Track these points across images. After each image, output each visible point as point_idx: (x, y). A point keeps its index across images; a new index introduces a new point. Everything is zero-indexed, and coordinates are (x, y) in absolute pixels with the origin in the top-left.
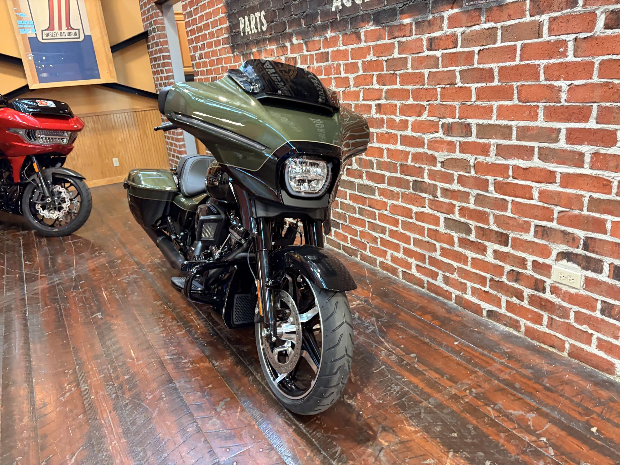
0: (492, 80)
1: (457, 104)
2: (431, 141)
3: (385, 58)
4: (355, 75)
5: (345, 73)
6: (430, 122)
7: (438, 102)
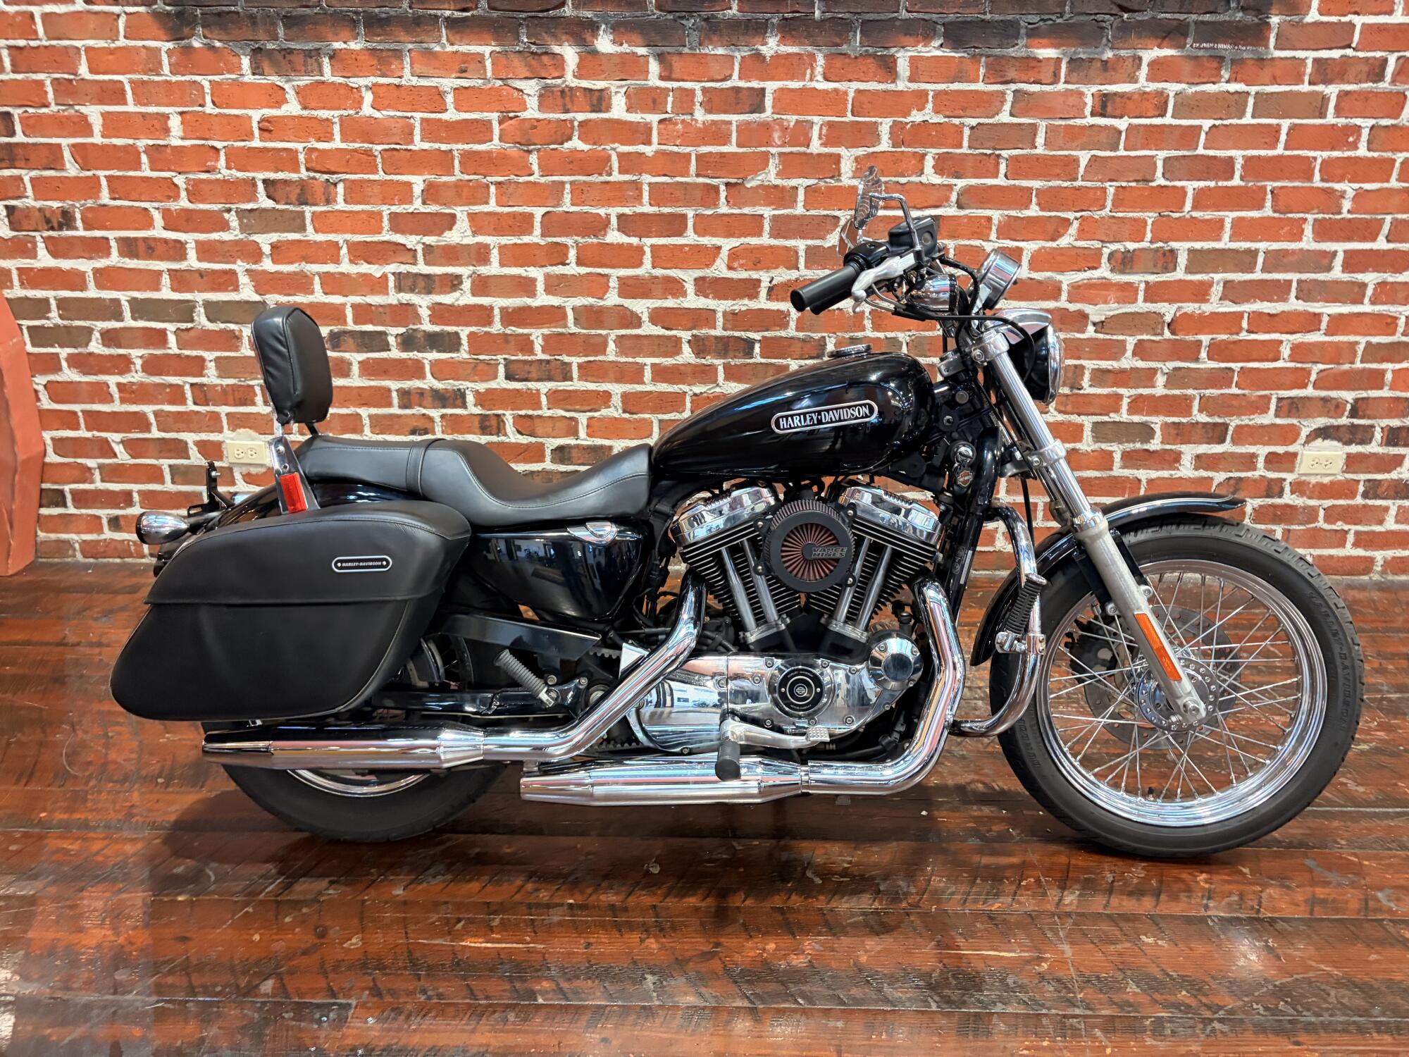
0: (1231, 177)
1: (1150, 217)
2: (1079, 286)
4: (861, 152)
6: (1080, 252)
7: (1106, 212)
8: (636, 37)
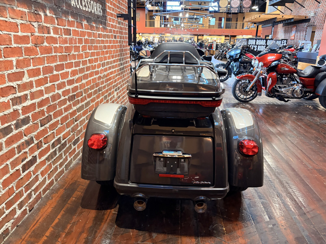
3: (90, 38)
5: (78, 44)
6: (100, 64)
8: (53, 12)
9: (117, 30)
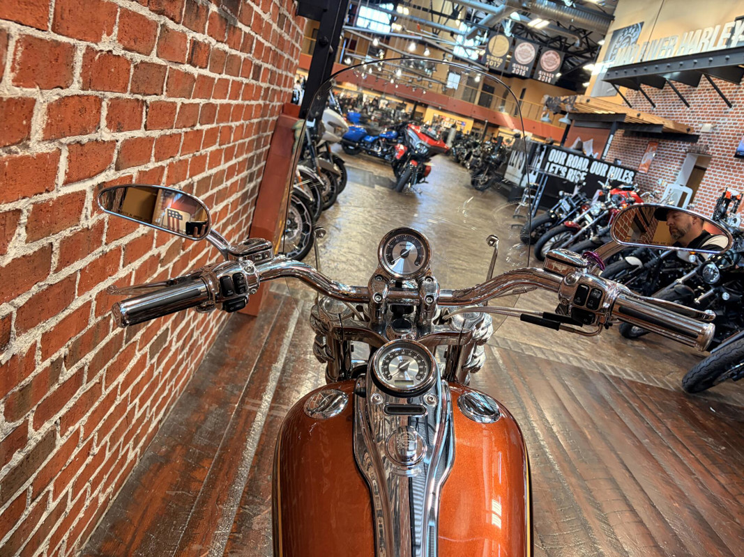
4: (53, 95)
5: (19, 82)
7: (178, 157)
9: (269, 45)
